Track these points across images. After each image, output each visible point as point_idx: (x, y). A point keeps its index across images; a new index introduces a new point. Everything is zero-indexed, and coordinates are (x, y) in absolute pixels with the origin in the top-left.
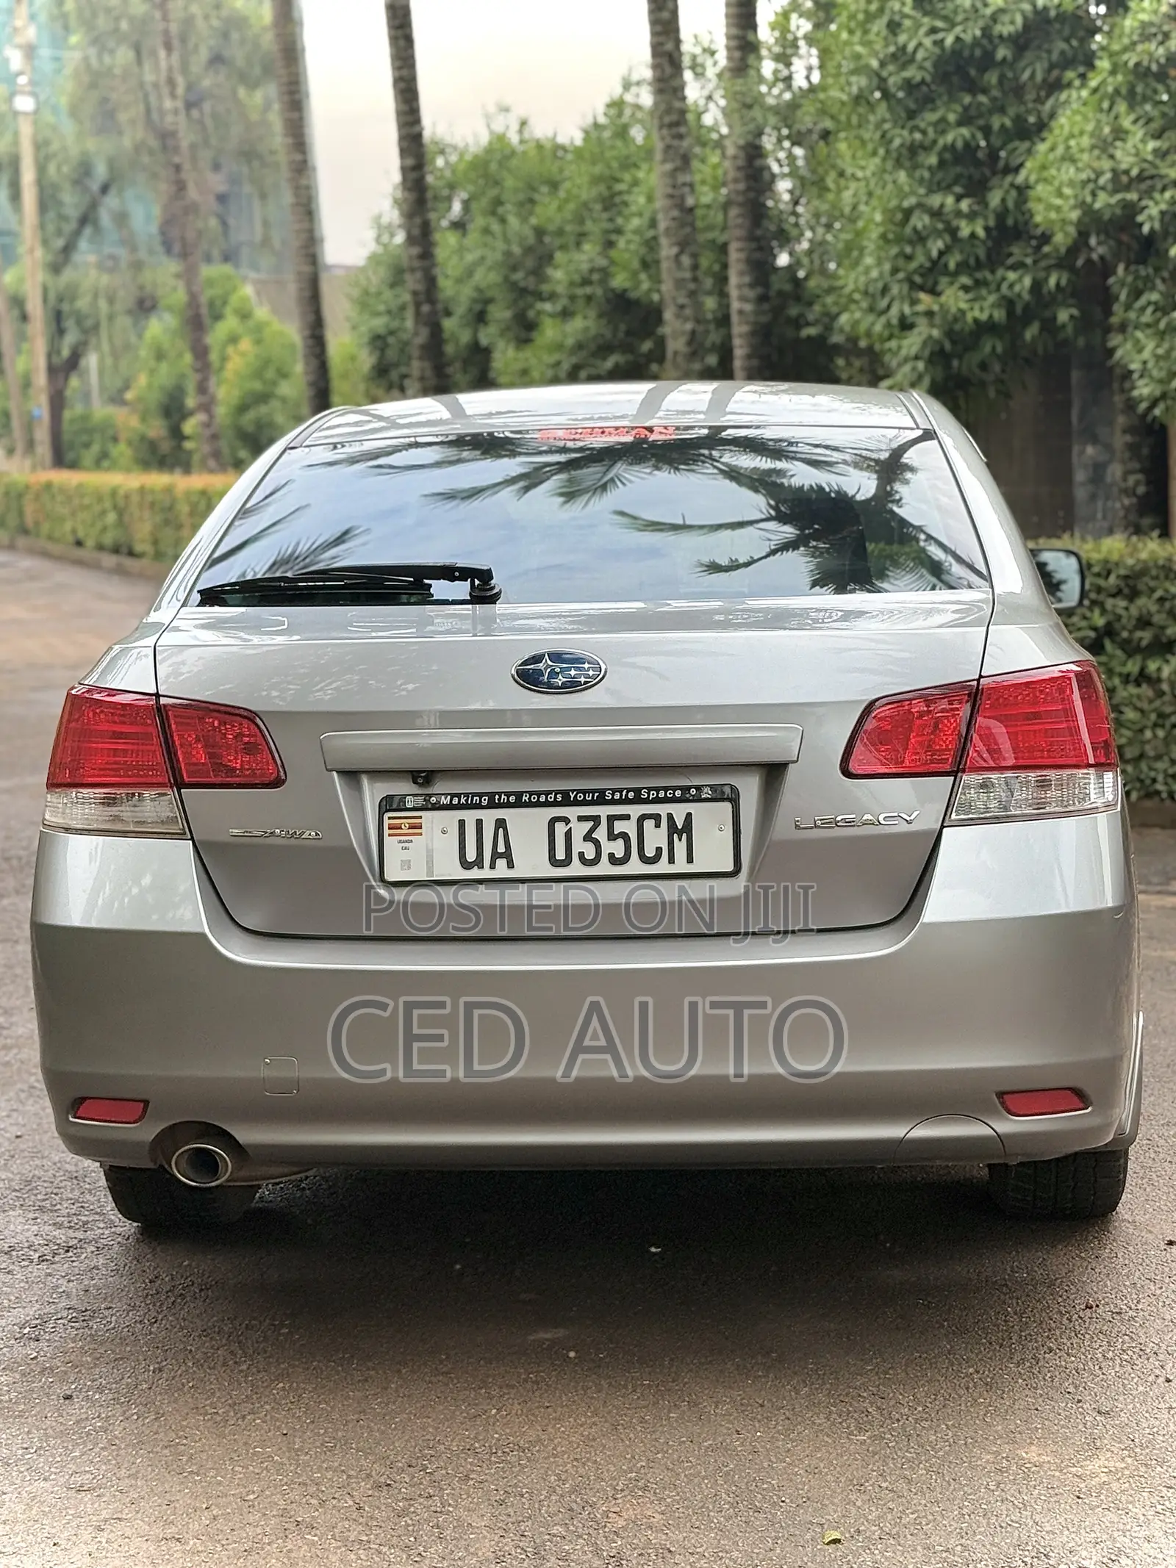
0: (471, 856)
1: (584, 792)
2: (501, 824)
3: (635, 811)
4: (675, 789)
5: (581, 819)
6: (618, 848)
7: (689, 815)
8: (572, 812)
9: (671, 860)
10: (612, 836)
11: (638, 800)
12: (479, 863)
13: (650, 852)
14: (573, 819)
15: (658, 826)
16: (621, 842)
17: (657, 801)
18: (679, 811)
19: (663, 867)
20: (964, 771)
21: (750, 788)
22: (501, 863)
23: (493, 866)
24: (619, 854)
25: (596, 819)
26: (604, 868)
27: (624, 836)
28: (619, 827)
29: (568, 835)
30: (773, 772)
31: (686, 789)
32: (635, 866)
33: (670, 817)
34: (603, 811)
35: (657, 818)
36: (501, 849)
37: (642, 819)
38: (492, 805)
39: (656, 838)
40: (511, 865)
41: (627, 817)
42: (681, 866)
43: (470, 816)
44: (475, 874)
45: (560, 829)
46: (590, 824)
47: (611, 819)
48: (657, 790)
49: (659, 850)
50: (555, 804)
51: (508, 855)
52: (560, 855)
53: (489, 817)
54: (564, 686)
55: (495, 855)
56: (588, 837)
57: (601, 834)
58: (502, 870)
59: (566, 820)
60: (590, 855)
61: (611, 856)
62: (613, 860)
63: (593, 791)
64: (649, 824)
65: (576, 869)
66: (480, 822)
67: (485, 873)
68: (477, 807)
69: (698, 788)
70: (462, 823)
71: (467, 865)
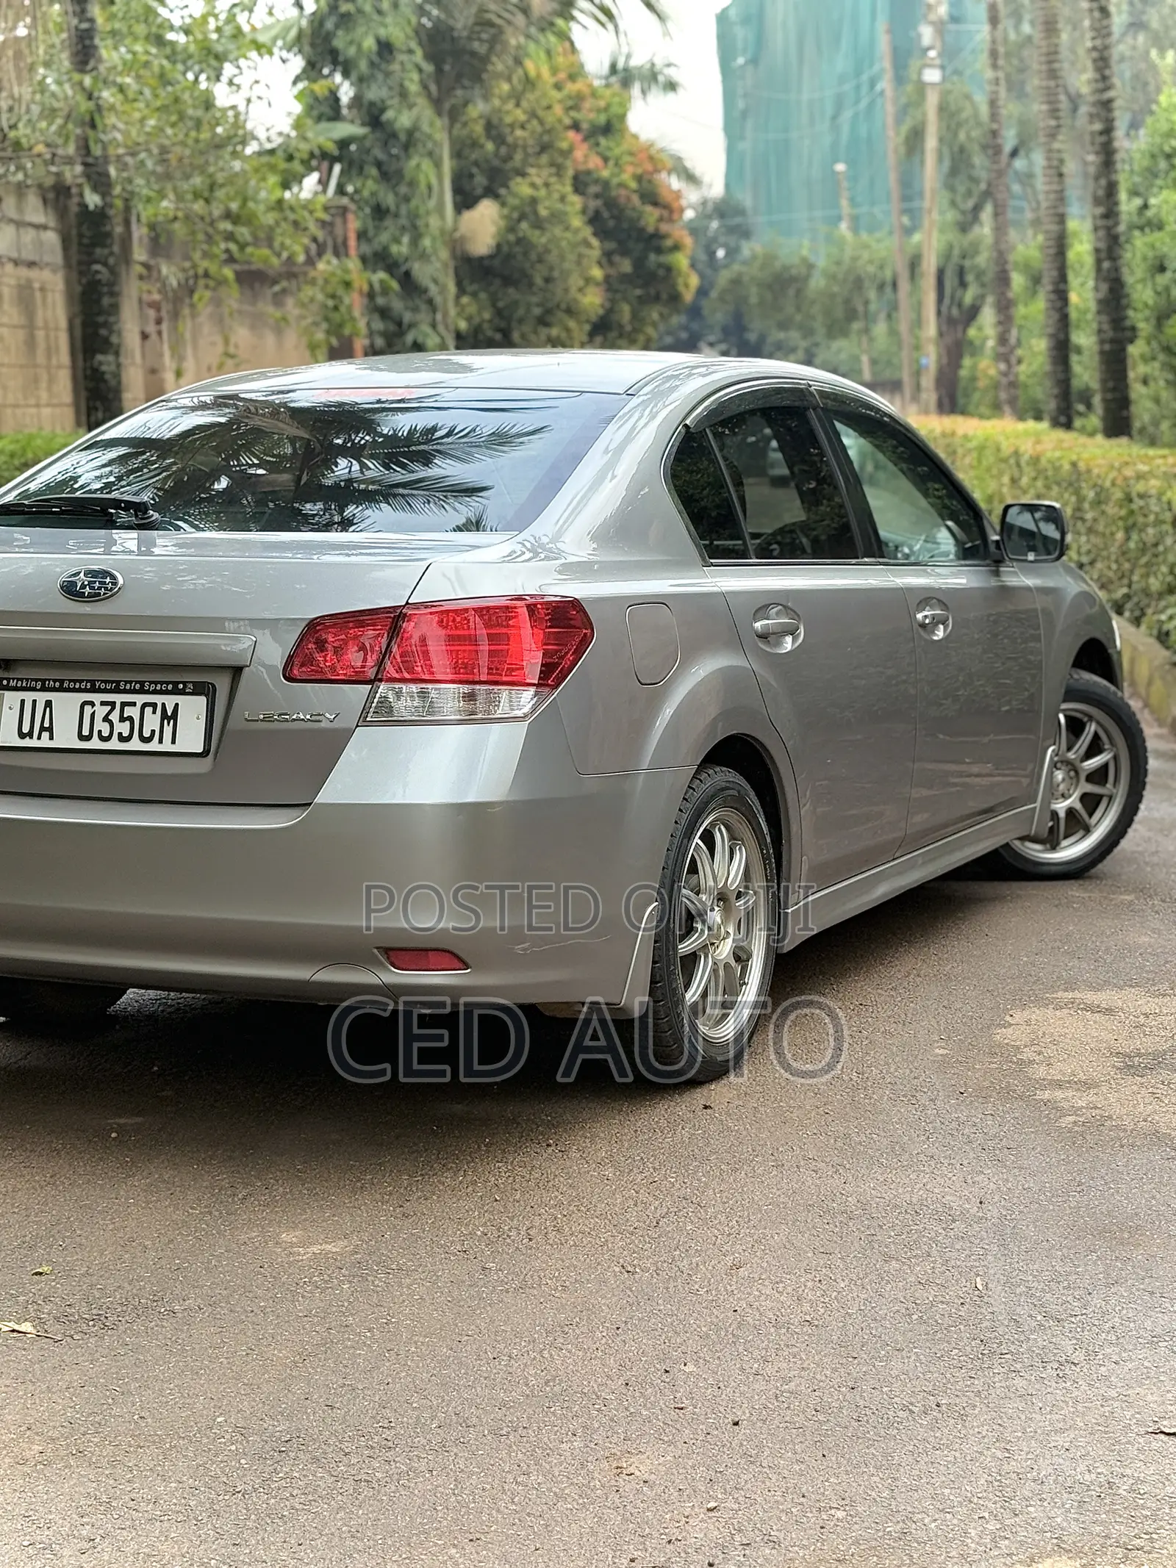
0: (26, 729)
1: (106, 682)
2: (48, 704)
3: (140, 699)
4: (168, 683)
5: (103, 703)
6: (124, 728)
7: (177, 705)
8: (97, 698)
9: (161, 741)
10: (122, 719)
11: (142, 691)
12: (30, 734)
13: (147, 734)
14: (97, 703)
15: (154, 712)
16: (128, 723)
17: (155, 692)
18: (170, 701)
19: (153, 746)
20: (381, 680)
21: (222, 684)
22: (45, 735)
23: (39, 738)
24: (126, 734)
25: (113, 704)
26: (114, 744)
27: (131, 719)
28: (128, 711)
29: (93, 715)
30: (237, 671)
31: (175, 684)
32: (135, 745)
33: (163, 705)
34: (118, 698)
35: (154, 705)
36: (47, 724)
37: (145, 705)
38: (44, 689)
39: (152, 721)
40: (51, 738)
41: (134, 704)
42: (167, 747)
43: (29, 696)
44: (27, 743)
45: (88, 710)
46: (109, 708)
47: (124, 704)
48: (156, 683)
49: (153, 732)
50: (86, 691)
51: (50, 730)
52: (86, 732)
53: (42, 697)
54: (90, 595)
55: (42, 729)
56: (106, 719)
57: (115, 717)
58: (45, 742)
59: (92, 704)
60: (105, 734)
61: (120, 734)
62: (122, 738)
63: (112, 682)
64: (148, 710)
65: (95, 744)
66: (34, 702)
67: (33, 743)
68: (34, 689)
69: (184, 683)
70: (23, 702)
71: (22, 735)
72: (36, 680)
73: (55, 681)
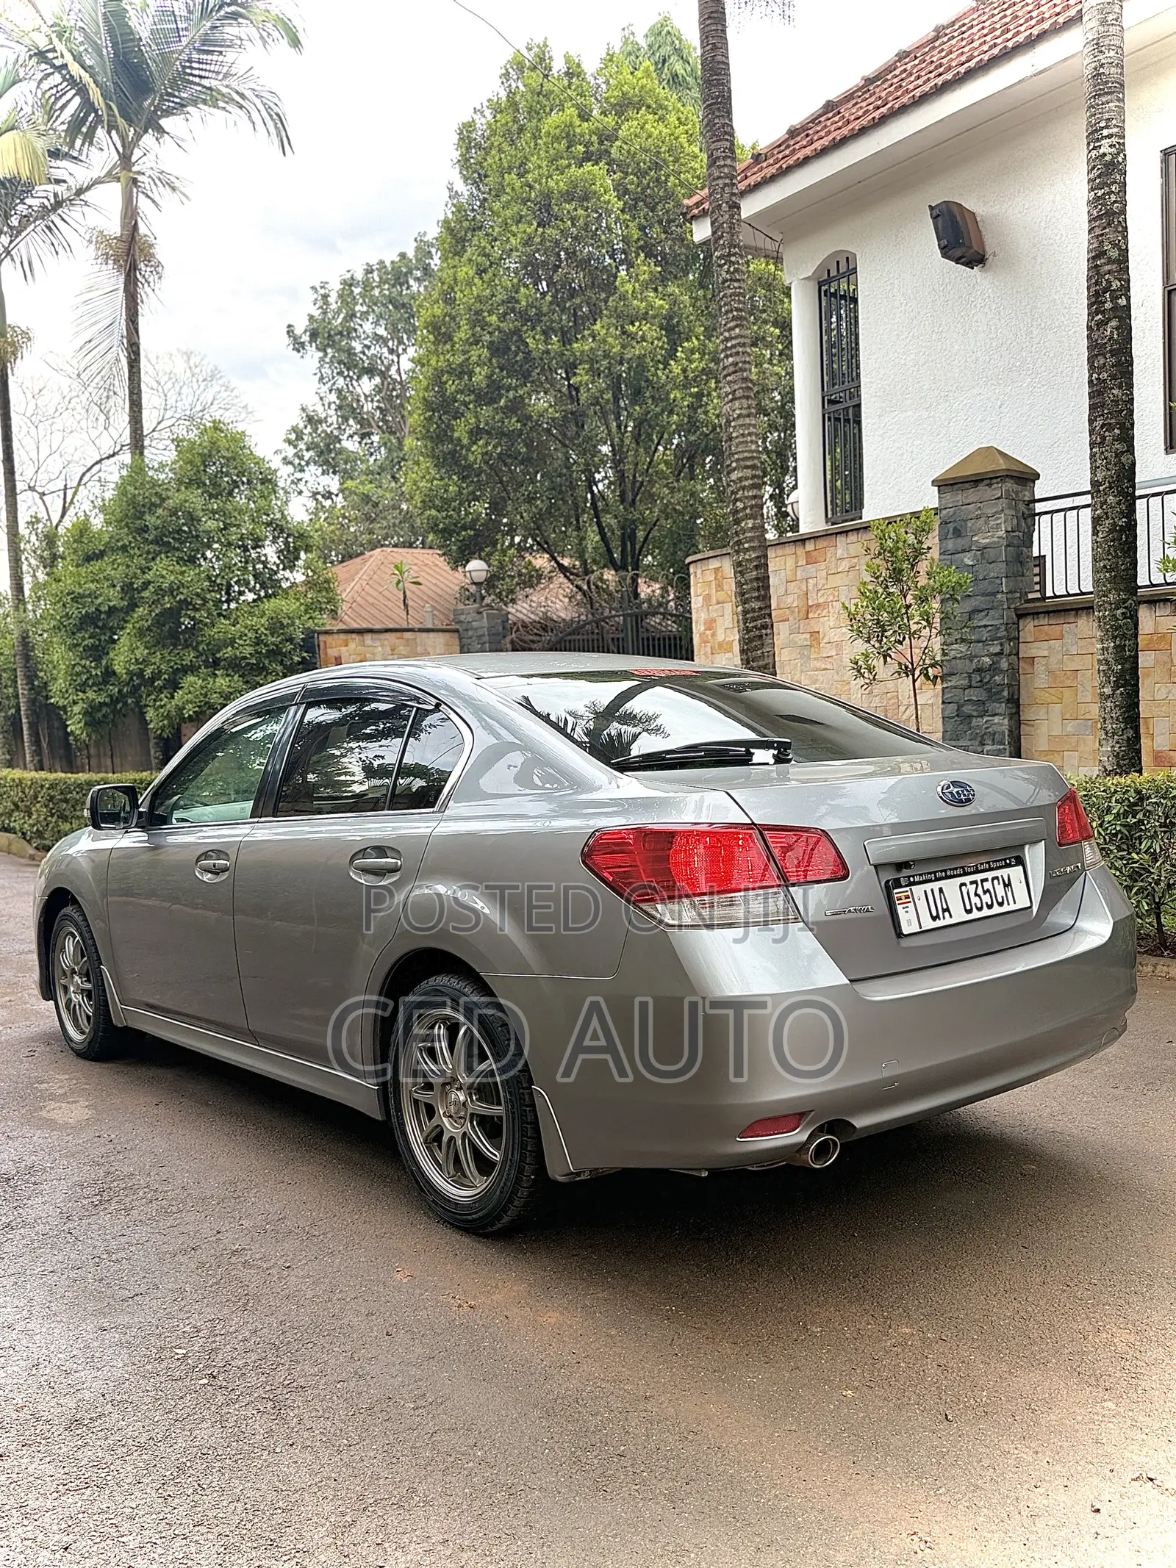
0: (934, 914)
2: (941, 890)
3: (989, 875)
4: (1002, 860)
5: (972, 883)
6: (986, 898)
7: (1009, 875)
8: (967, 879)
9: (1009, 904)
10: (985, 892)
11: (990, 869)
12: (938, 917)
13: (1000, 900)
14: (968, 883)
15: (999, 883)
16: (987, 895)
17: (997, 868)
19: (1005, 908)
22: (947, 915)
25: (975, 882)
26: (986, 912)
27: (988, 891)
29: (968, 894)
31: (1006, 860)
33: (1002, 877)
34: (978, 877)
35: (997, 878)
36: (945, 907)
37: (993, 879)
38: (936, 879)
39: (1000, 890)
40: (951, 916)
41: (986, 880)
43: (928, 887)
44: (939, 923)
46: (975, 886)
47: (983, 881)
48: (997, 861)
49: (1003, 898)
50: (961, 875)
51: (947, 910)
52: (968, 907)
55: (944, 911)
56: (976, 895)
57: (980, 891)
58: (948, 921)
61: (986, 904)
62: (988, 906)
63: (974, 866)
64: (996, 882)
65: (976, 914)
66: (932, 890)
67: (941, 923)
68: (930, 881)
69: (1009, 859)
70: (925, 892)
71: (934, 919)
72: (930, 873)
73: (941, 871)
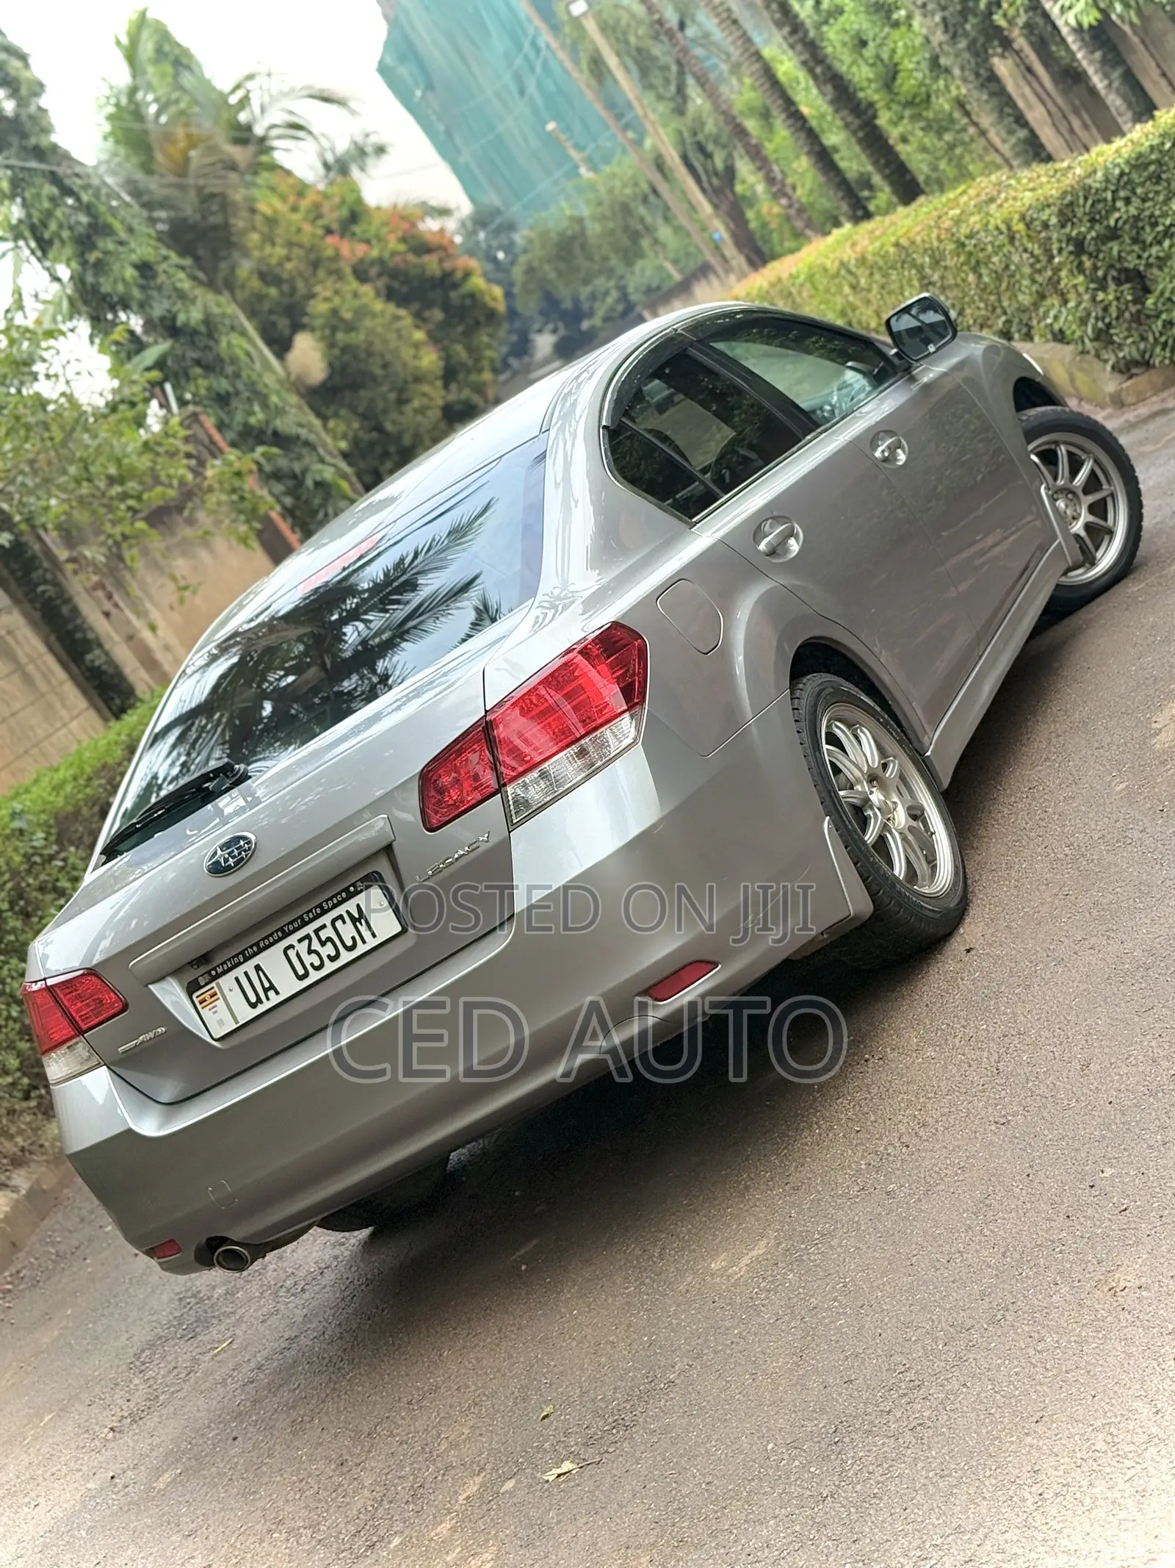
0: (253, 999)
1: (292, 923)
2: (258, 968)
3: (326, 919)
4: (340, 893)
5: (300, 941)
6: (329, 949)
7: (358, 906)
8: (292, 939)
9: (364, 942)
10: (323, 944)
11: (324, 912)
12: (259, 1000)
13: (349, 943)
14: (295, 943)
15: (344, 922)
16: (329, 944)
17: (335, 906)
18: (351, 906)
19: (361, 949)
20: (505, 785)
21: (383, 867)
22: (271, 994)
23: (268, 999)
24: (333, 953)
25: (308, 937)
26: (330, 967)
27: (329, 939)
28: (323, 934)
29: (298, 955)
30: (388, 850)
31: (346, 890)
32: (346, 957)
33: (348, 912)
34: (309, 929)
35: (341, 917)
36: (267, 985)
37: (333, 922)
38: (246, 960)
39: (347, 931)
40: (277, 993)
41: (324, 926)
42: (372, 943)
43: (239, 972)
44: (261, 1009)
45: (291, 953)
46: (306, 942)
47: (317, 932)
48: (331, 899)
49: (353, 938)
50: (280, 939)
51: (272, 987)
52: (301, 972)
53: (249, 966)
54: (236, 864)
55: (266, 991)
56: (310, 952)
57: (316, 945)
58: (275, 999)
59: (292, 946)
60: (317, 963)
61: (329, 956)
62: (332, 959)
63: (296, 920)
64: (339, 924)
65: (314, 976)
66: (246, 973)
67: (266, 1006)
68: (240, 964)
69: (353, 885)
70: (237, 979)
71: (253, 1006)
72: (237, 955)
73: (251, 947)
